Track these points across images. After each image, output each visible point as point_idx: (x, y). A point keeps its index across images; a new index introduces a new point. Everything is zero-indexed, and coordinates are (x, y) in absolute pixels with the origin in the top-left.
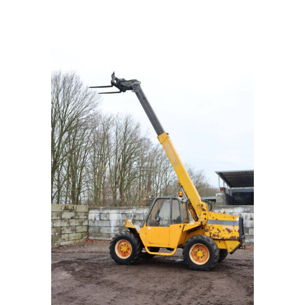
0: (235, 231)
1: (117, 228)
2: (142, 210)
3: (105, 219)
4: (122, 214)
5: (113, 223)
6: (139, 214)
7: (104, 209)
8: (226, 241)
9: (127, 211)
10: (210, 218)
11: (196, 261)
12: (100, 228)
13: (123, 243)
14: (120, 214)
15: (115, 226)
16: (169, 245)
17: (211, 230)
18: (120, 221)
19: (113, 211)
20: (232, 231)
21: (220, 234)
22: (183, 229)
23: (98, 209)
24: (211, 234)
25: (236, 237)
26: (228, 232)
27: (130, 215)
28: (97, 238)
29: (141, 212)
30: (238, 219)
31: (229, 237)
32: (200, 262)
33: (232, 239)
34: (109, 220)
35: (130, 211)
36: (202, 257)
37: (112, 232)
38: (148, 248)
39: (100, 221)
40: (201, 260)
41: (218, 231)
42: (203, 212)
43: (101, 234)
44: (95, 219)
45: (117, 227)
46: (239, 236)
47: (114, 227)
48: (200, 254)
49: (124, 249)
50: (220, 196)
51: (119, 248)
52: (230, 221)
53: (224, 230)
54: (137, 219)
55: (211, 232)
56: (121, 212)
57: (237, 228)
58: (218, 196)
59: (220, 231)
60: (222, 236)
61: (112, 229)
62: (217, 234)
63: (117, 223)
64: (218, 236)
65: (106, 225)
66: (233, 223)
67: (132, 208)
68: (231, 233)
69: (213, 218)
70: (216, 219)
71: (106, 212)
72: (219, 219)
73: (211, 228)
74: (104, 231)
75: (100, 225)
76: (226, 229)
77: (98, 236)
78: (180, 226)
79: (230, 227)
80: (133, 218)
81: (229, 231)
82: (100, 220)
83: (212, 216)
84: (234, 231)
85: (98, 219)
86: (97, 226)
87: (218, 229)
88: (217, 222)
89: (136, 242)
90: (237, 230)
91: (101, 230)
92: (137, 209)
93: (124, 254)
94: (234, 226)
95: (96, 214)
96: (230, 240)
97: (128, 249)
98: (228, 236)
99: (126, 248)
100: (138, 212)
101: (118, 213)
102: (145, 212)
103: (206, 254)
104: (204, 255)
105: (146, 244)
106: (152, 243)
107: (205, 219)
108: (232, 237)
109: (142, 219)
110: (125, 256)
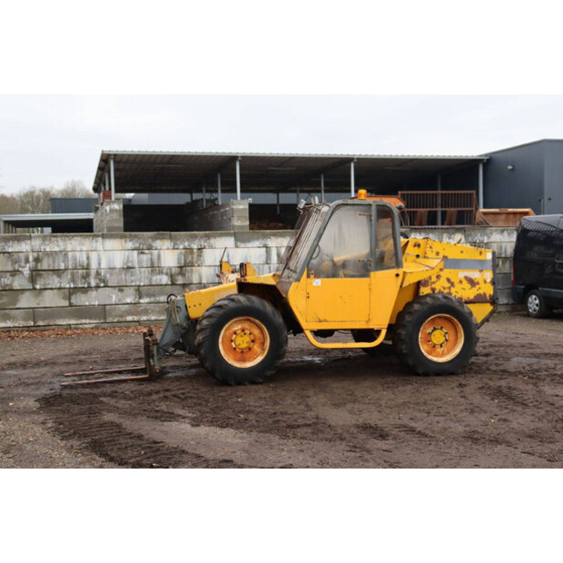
0: (485, 282)
2: (61, 243)
6: (52, 254)
9: (13, 247)
10: (431, 255)
11: (430, 353)
13: (238, 327)
17: (434, 283)
20: (478, 283)
21: (453, 290)
22: (402, 283)
24: (433, 290)
25: (488, 295)
26: (469, 286)
27: (22, 256)
29: (56, 249)
30: (489, 257)
31: (472, 297)
32: (437, 356)
33: (479, 299)
35: (24, 247)
36: (441, 346)
41: (449, 285)
46: (492, 293)
49: (242, 342)
50: (116, 210)
52: (474, 260)
53: (461, 282)
54: (45, 267)
55: (433, 286)
57: (488, 275)
58: (111, 211)
59: (453, 285)
60: (458, 296)
62: (446, 291)
66: (480, 265)
67: (30, 238)
68: (477, 287)
69: (437, 253)
70: (446, 257)
72: (450, 256)
73: (434, 279)
76: (466, 278)
78: (397, 275)
79: (475, 275)
80: (31, 264)
81: (472, 283)
83: (435, 250)
84: (481, 282)
87: (448, 280)
88: (448, 262)
89: (279, 320)
90: (488, 280)
94: (481, 271)
96: (474, 303)
97: (253, 341)
98: (470, 293)
99: (247, 339)
100: (48, 249)
102: (69, 248)
103: (451, 337)
104: (447, 340)
105: (308, 324)
106: (325, 321)
107: (418, 256)
108: (479, 295)
109: (62, 267)
110: (244, 360)
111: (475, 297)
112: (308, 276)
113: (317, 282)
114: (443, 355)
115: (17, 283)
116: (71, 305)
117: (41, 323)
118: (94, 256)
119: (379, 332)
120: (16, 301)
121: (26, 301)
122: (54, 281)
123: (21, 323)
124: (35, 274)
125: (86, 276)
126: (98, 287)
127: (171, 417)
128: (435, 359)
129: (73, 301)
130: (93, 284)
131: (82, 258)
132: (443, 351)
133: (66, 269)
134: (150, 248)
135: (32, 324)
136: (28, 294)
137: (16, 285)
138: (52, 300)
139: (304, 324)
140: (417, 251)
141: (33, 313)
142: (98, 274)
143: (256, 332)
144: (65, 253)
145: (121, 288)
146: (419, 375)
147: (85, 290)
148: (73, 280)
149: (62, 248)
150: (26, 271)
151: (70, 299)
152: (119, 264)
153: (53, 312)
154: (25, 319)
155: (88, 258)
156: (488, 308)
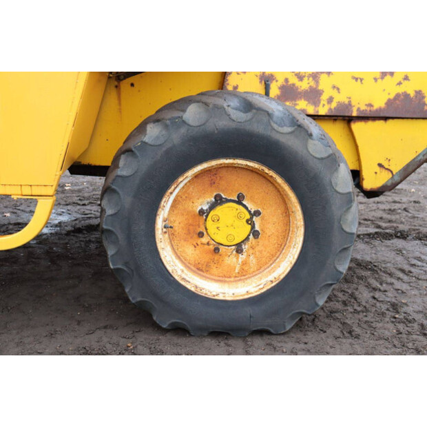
8: (357, 127)
33: (402, 110)
36: (239, 248)
48: (228, 224)
62: (304, 85)
64: (314, 95)
104: (256, 234)
111: (389, 103)
114: (243, 274)
119: (29, 205)
132: (244, 263)
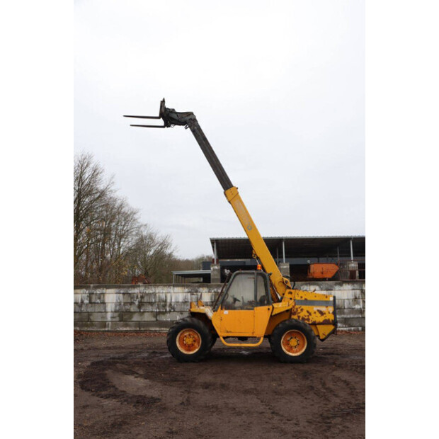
0: (329, 313)
1: (116, 314)
2: (153, 289)
3: (98, 301)
4: (124, 294)
5: (110, 308)
6: (149, 294)
7: (96, 288)
8: (318, 326)
9: (132, 291)
10: (298, 298)
11: (289, 351)
12: (89, 314)
13: (187, 334)
14: (121, 295)
15: (113, 310)
16: (253, 333)
17: (299, 313)
18: (120, 304)
19: (109, 291)
21: (310, 317)
22: (272, 313)
23: (87, 288)
24: (299, 317)
25: (331, 320)
26: (320, 315)
27: (135, 295)
28: (86, 329)
29: (151, 292)
30: (331, 299)
31: (321, 321)
32: (293, 353)
33: (326, 322)
34: (104, 303)
35: (136, 291)
36: (295, 347)
37: (109, 319)
38: (224, 338)
39: (90, 305)
40: (295, 350)
41: (308, 314)
42: (288, 290)
43: (92, 324)
44: (82, 302)
45: (115, 312)
47: (112, 312)
48: (293, 342)
49: (189, 341)
51: (182, 341)
52: (322, 301)
53: (315, 313)
54: (145, 301)
55: (299, 315)
56: (122, 292)
57: (331, 309)
59: (310, 314)
60: (314, 320)
61: (109, 316)
62: (306, 318)
63: (116, 306)
64: (308, 320)
65: (99, 310)
66: (326, 303)
67: (139, 286)
68: (325, 315)
69: (301, 297)
70: (306, 299)
71: (98, 291)
72: (309, 299)
73: (299, 310)
74: (97, 318)
75: (89, 310)
76: (318, 310)
77: (87, 326)
78: (269, 309)
79: (323, 309)
80: (139, 299)
81: (322, 313)
82: (90, 302)
83: (300, 295)
84: (327, 313)
85: (86, 301)
86: (85, 311)
87: (308, 312)
88: (306, 302)
89: (207, 330)
90: (331, 312)
91: (92, 318)
92: (145, 287)
93: (189, 348)
94: (327, 307)
95: (84, 295)
96: (323, 324)
97: (195, 341)
98: (320, 319)
99: (191, 340)
100: (147, 292)
101: (117, 293)
102: (157, 292)
103: (301, 343)
104: (298, 344)
105: (221, 333)
106: (230, 332)
107: (291, 299)
108: (326, 320)
109: (154, 301)
110: (190, 350)
111: (323, 321)
112: (222, 309)
113: (226, 312)
114: (297, 352)
115: (133, 309)
116: (157, 320)
117: (142, 329)
118: (169, 295)
119: (259, 338)
120: (131, 317)
121: (136, 318)
122: (149, 308)
123: (133, 329)
124: (141, 304)
125: (164, 306)
126: (170, 311)
127: (132, 373)
128: (291, 354)
129: (158, 318)
130: (168, 309)
131: (163, 296)
133: (155, 302)
134: (197, 292)
135: (138, 329)
136: (137, 314)
137: (132, 310)
138: (148, 317)
139: (219, 334)
140: (290, 296)
141: (139, 324)
142: (170, 305)
143: (196, 336)
144: (155, 294)
145: (181, 312)
146: (282, 363)
147: (164, 313)
148: (158, 308)
149: (154, 291)
150: (137, 303)
151: (156, 317)
152: (181, 300)
153: (148, 324)
154: (135, 327)
155: (166, 297)
156: (332, 327)
